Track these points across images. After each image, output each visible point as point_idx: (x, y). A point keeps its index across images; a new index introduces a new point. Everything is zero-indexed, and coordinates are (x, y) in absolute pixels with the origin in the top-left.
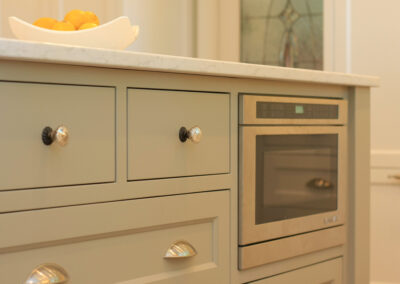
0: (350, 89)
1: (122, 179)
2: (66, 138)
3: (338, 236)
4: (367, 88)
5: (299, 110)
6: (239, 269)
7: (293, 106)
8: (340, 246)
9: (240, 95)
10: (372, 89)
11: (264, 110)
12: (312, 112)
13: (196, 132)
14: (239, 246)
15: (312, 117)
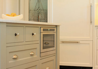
0: (56, 26)
1: (25, 41)
2: (19, 35)
3: (54, 52)
4: (59, 26)
5: (49, 30)
6: (40, 57)
7: (48, 29)
8: (55, 54)
9: (41, 27)
10: (60, 26)
11: (44, 30)
12: (51, 30)
13: (35, 34)
14: (40, 53)
15: (51, 31)
